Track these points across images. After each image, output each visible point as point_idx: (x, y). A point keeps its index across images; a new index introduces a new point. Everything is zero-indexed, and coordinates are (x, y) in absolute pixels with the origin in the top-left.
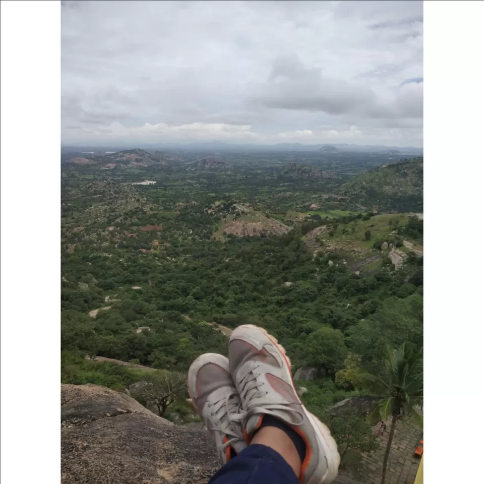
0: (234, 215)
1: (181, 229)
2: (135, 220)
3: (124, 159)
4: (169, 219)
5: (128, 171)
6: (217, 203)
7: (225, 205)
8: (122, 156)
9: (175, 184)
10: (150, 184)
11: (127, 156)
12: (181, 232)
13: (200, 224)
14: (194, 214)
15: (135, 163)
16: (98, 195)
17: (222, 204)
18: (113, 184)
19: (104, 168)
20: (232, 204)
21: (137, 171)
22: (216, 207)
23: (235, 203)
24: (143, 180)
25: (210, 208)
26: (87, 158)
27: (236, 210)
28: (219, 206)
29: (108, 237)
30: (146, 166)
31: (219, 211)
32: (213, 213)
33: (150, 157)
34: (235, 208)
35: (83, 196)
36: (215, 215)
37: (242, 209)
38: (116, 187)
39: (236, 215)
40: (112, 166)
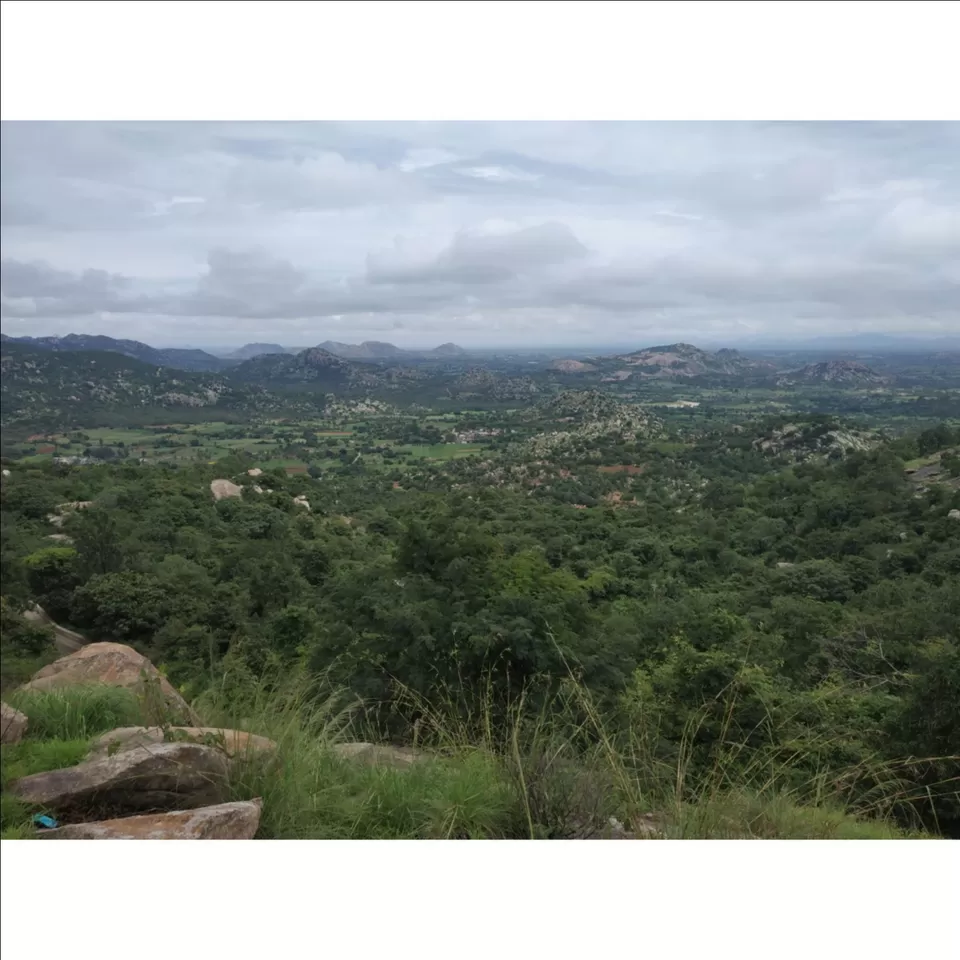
0: (826, 456)
1: (683, 476)
2: (597, 454)
3: (650, 362)
4: (664, 456)
5: (653, 384)
6: (790, 428)
7: (806, 431)
8: (647, 357)
9: (735, 408)
10: (686, 406)
11: (657, 356)
12: (680, 482)
13: (733, 471)
14: (729, 450)
15: (669, 370)
16: (568, 418)
17: (800, 429)
18: (600, 397)
19: (609, 379)
20: (825, 430)
21: (669, 385)
22: (784, 437)
23: (835, 428)
24: (674, 401)
25: (768, 439)
26: (581, 362)
27: (834, 446)
28: (790, 434)
29: (521, 477)
30: (690, 375)
31: (789, 446)
32: (774, 449)
33: (703, 358)
34: (831, 440)
35: (541, 419)
36: (779, 455)
37: (851, 444)
38: (604, 403)
39: (831, 456)
40: (623, 375)
